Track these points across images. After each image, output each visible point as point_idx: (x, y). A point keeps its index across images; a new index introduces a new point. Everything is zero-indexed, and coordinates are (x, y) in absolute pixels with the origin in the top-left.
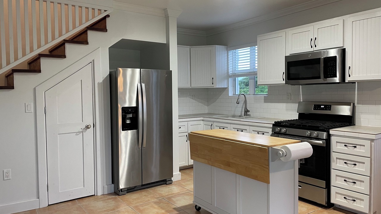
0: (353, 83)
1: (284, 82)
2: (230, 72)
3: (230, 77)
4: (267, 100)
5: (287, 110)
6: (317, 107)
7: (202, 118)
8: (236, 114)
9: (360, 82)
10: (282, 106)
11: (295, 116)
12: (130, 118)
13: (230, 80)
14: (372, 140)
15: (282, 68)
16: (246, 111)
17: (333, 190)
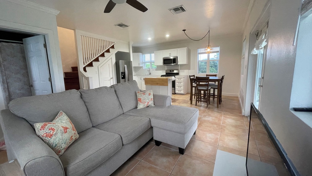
0: (179, 65)
1: (162, 65)
2: (144, 62)
3: (144, 63)
4: (156, 70)
5: (162, 72)
6: (171, 71)
7: (137, 76)
8: (146, 74)
9: (180, 65)
10: (161, 71)
11: (165, 74)
12: (123, 76)
13: (144, 64)
14: (184, 77)
15: (162, 61)
16: (150, 74)
17: (176, 90)
